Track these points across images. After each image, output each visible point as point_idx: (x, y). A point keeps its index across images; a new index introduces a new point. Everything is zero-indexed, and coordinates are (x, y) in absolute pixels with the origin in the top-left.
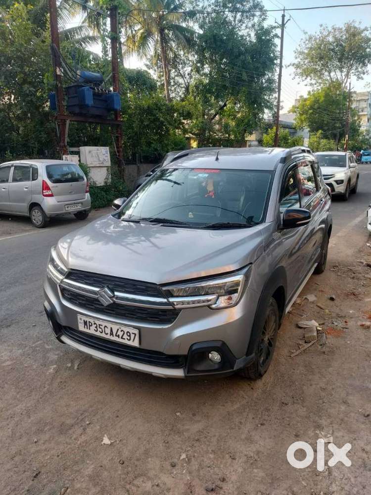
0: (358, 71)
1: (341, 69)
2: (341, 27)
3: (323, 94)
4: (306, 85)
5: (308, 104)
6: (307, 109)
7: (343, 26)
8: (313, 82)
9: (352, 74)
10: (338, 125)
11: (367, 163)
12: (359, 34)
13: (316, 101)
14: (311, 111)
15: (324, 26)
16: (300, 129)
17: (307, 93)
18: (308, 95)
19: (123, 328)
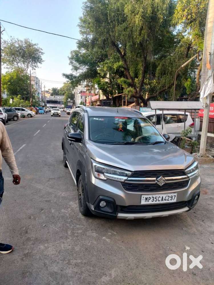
0: (33, 65)
1: (24, 62)
2: (22, 40)
3: (15, 74)
4: (5, 68)
5: (7, 79)
6: (7, 82)
7: (24, 40)
8: (9, 67)
9: (29, 66)
10: (25, 93)
11: (41, 113)
12: (33, 46)
13: (12, 78)
14: (9, 83)
15: (13, 37)
16: (3, 93)
17: (6, 72)
18: (6, 73)
19: (169, 195)
